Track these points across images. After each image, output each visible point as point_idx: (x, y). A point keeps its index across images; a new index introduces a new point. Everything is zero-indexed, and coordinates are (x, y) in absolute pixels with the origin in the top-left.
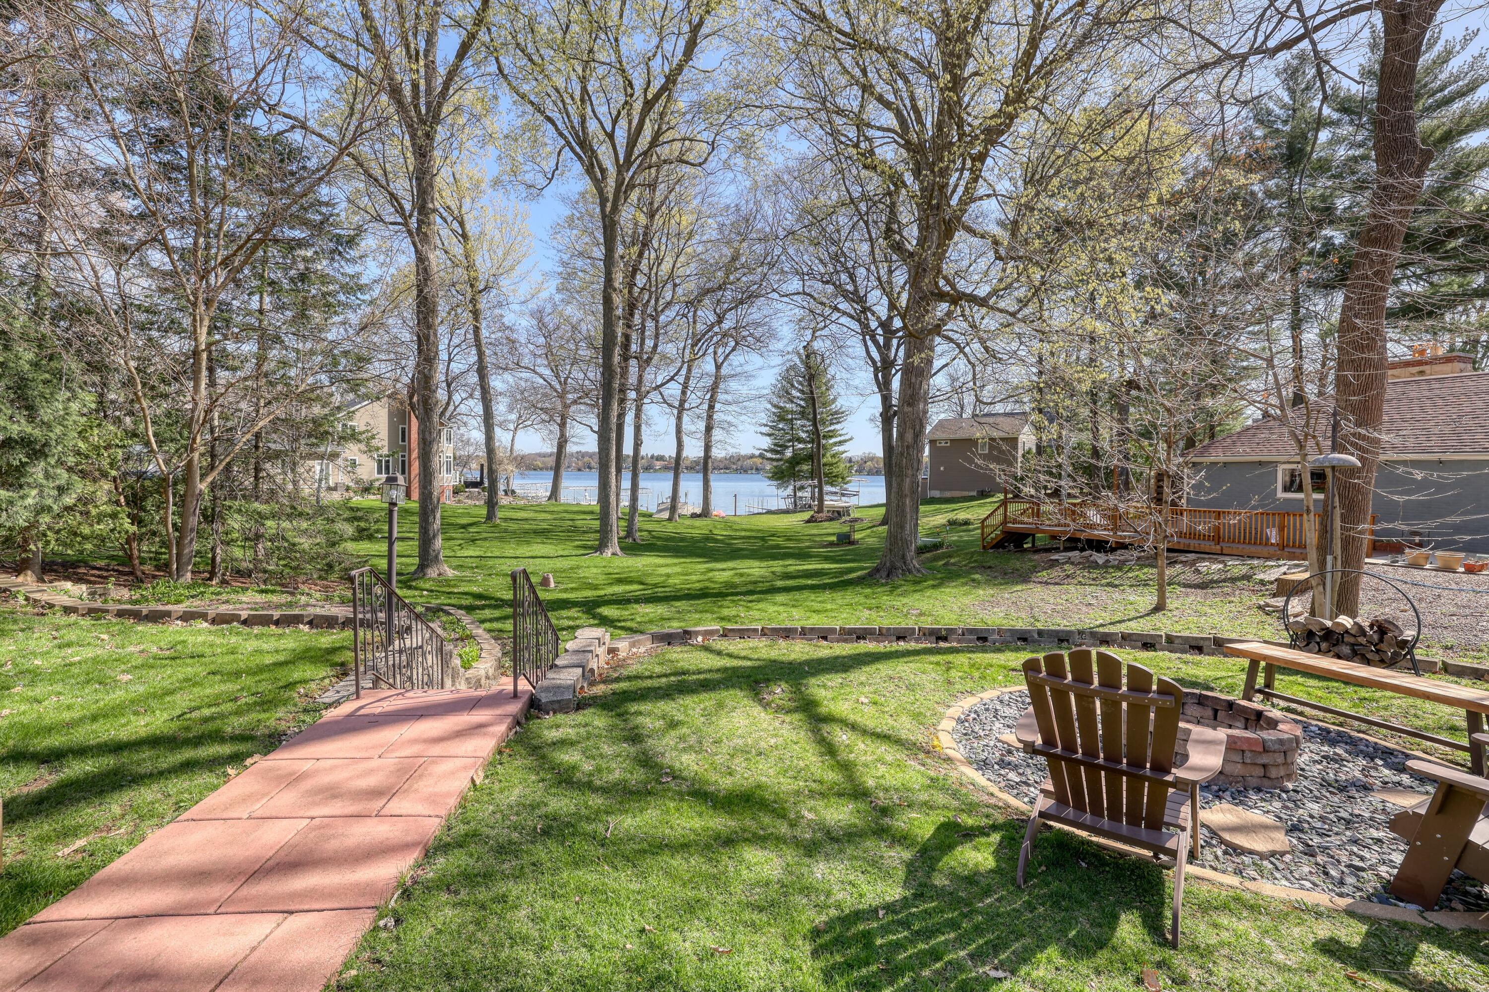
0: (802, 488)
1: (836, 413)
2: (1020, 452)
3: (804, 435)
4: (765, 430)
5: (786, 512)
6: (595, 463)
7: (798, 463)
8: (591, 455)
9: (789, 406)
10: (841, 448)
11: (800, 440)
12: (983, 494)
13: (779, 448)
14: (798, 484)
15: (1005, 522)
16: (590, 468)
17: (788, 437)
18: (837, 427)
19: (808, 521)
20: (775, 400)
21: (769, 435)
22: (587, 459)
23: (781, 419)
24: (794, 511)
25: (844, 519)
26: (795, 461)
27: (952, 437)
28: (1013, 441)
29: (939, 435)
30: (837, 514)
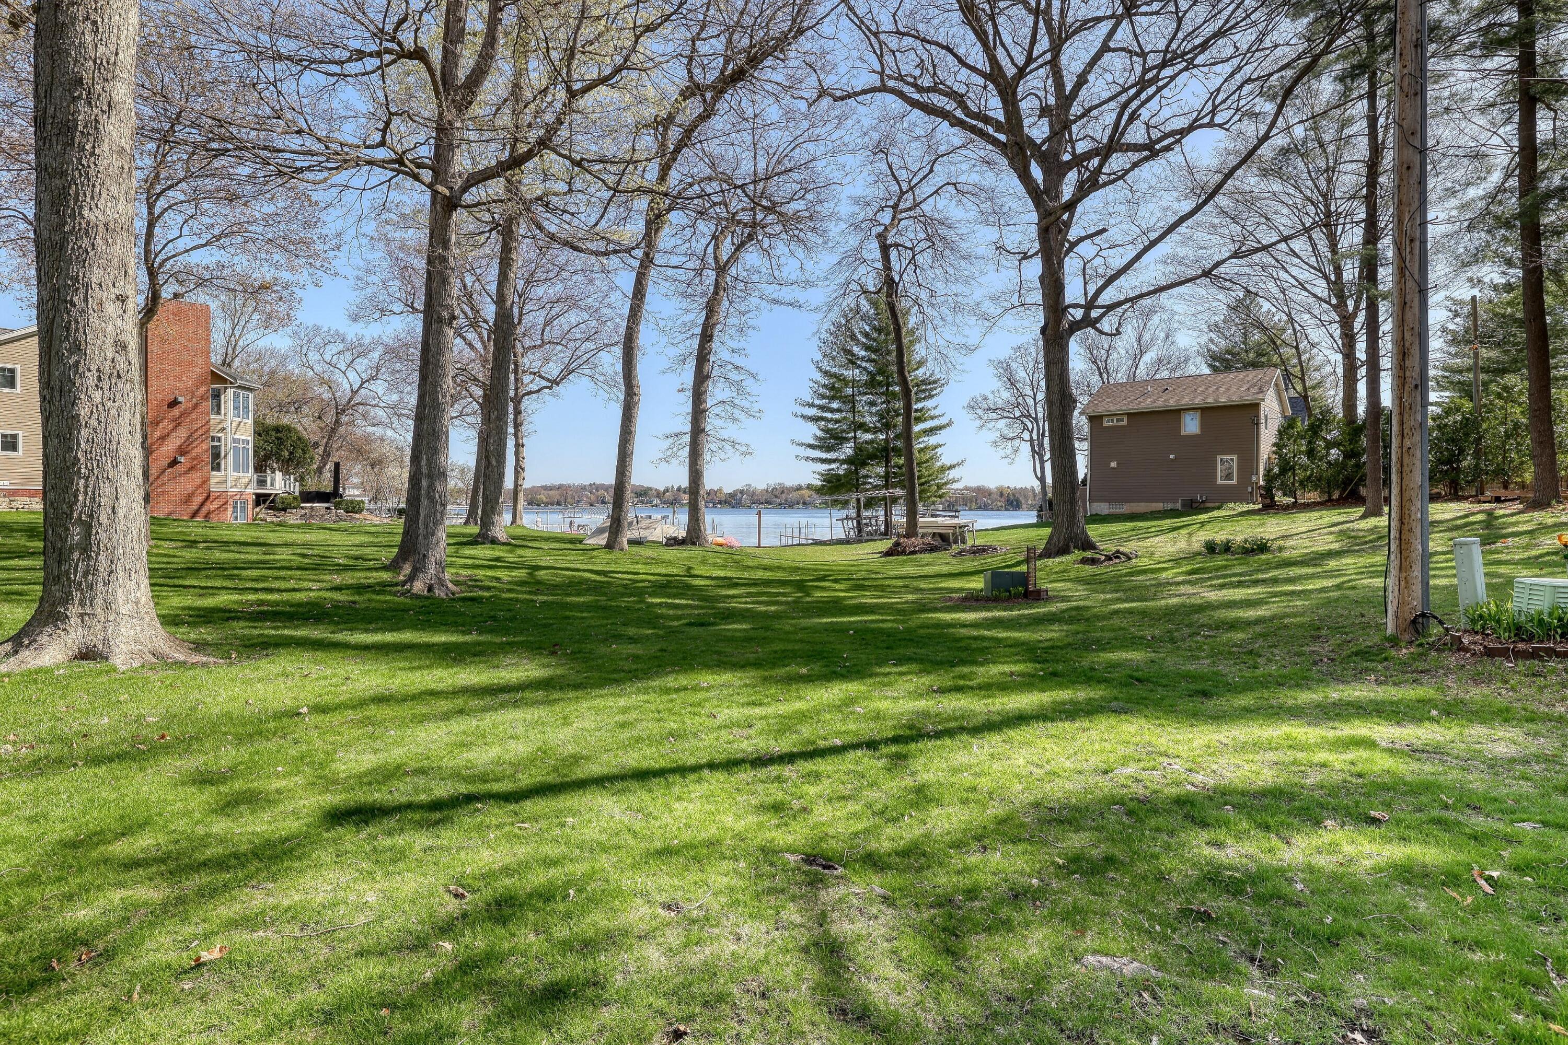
0: (870, 503)
1: (923, 382)
3: (872, 420)
5: (847, 542)
6: (609, 498)
7: (864, 464)
8: (606, 488)
9: (848, 372)
10: (932, 440)
12: (1193, 507)
13: (830, 444)
14: (864, 498)
16: (604, 502)
18: (929, 404)
19: (888, 554)
22: (602, 492)
23: (836, 393)
24: (857, 540)
25: (955, 548)
26: (859, 461)
27: (1133, 407)
28: (1251, 411)
29: (1105, 407)
30: (943, 540)
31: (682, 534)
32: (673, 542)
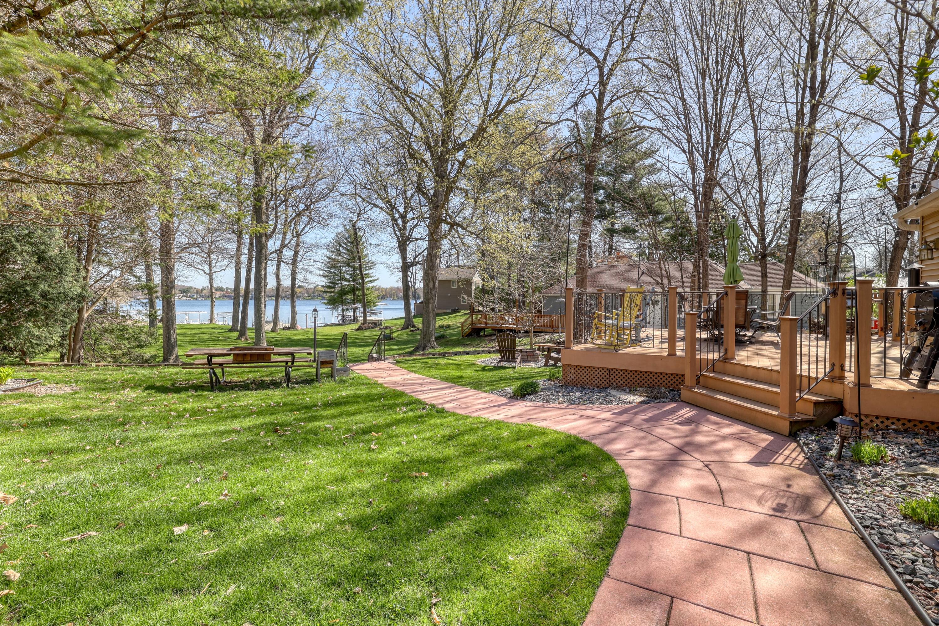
0: (347, 310)
1: (368, 263)
2: (473, 287)
3: (348, 277)
4: (322, 273)
5: (339, 324)
7: (345, 294)
9: (338, 258)
10: (373, 284)
11: (346, 280)
12: (455, 311)
13: (331, 286)
14: (345, 307)
15: (472, 323)
17: (338, 278)
18: (369, 272)
19: (357, 330)
20: (330, 255)
21: (325, 276)
23: (334, 267)
24: (343, 324)
25: (380, 327)
26: (343, 293)
28: (469, 283)
30: (375, 324)
31: (288, 325)
32: (285, 328)
